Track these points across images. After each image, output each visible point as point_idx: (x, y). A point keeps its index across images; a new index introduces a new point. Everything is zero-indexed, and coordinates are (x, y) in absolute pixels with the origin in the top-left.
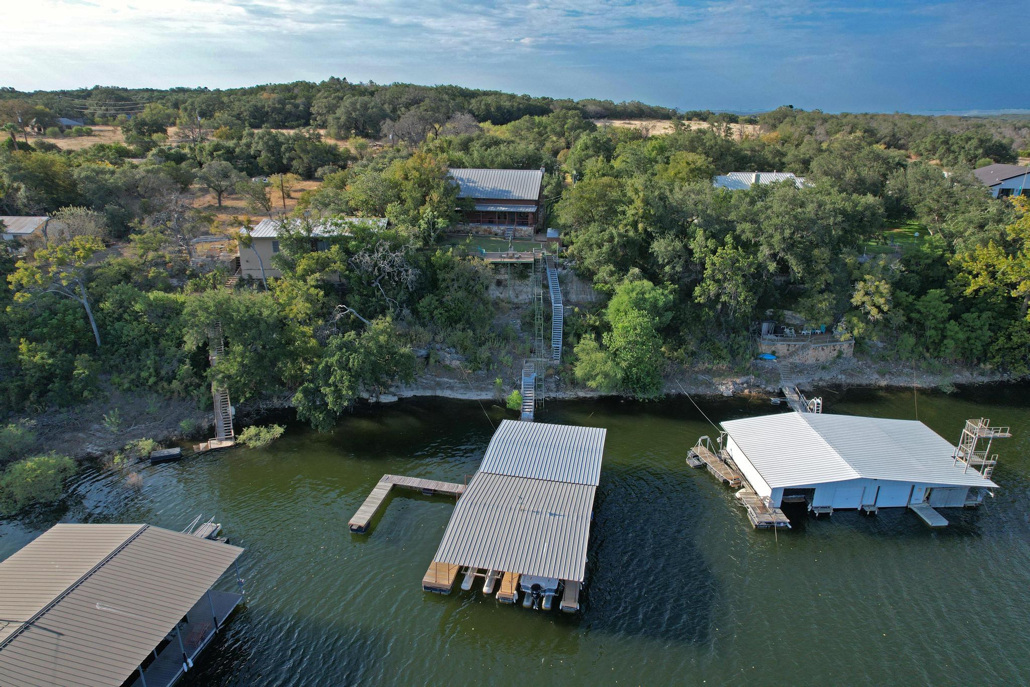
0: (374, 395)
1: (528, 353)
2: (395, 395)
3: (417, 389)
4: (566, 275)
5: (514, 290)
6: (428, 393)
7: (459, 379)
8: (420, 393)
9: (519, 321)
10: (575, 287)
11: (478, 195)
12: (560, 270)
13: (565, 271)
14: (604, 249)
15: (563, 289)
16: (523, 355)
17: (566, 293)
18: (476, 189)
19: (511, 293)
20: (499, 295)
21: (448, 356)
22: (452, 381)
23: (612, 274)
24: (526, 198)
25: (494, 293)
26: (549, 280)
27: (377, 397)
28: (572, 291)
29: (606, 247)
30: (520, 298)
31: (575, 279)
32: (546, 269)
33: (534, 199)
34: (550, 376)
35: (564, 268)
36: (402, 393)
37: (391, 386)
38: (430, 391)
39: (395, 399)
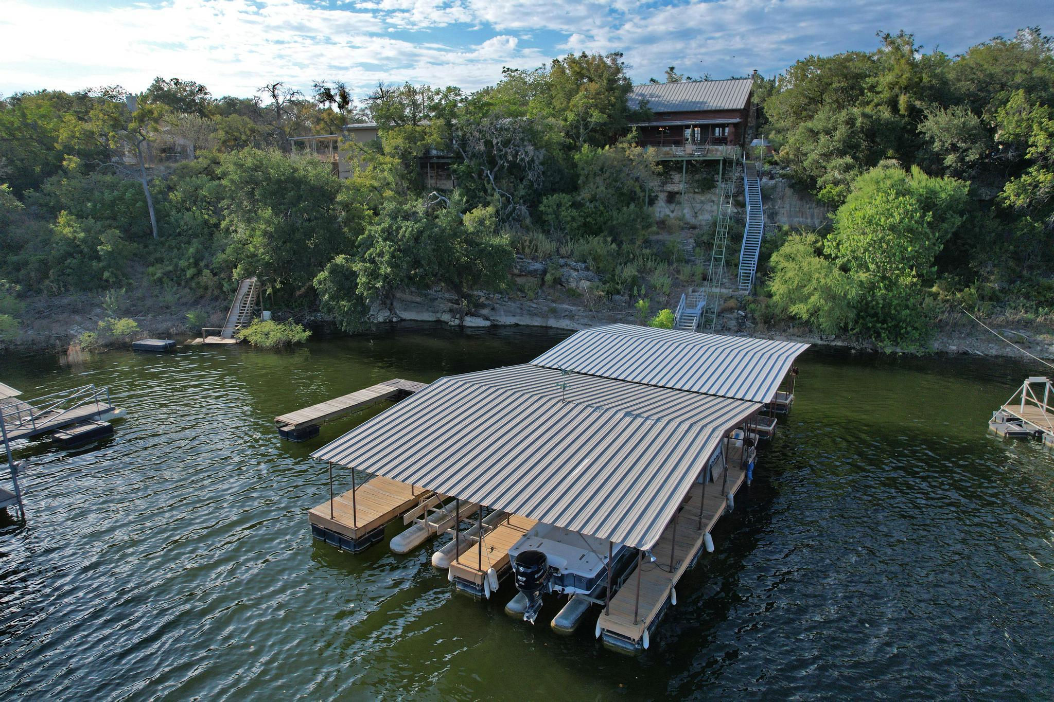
0: (458, 316)
1: (698, 278)
2: (487, 319)
3: (522, 315)
4: (774, 187)
5: (693, 208)
6: (537, 322)
7: (586, 306)
8: (525, 321)
9: (692, 241)
10: (787, 206)
11: (662, 109)
12: (765, 180)
13: (773, 182)
14: (838, 135)
15: (769, 208)
16: (690, 281)
17: (773, 213)
18: (659, 104)
19: (687, 212)
20: (668, 212)
21: (575, 274)
22: (574, 308)
23: (848, 168)
24: (726, 108)
25: (661, 209)
26: (747, 193)
27: (461, 319)
28: (782, 211)
29: (841, 132)
30: (701, 217)
31: (789, 192)
32: (743, 179)
33: (739, 107)
34: (731, 310)
35: (772, 178)
36: (498, 318)
37: (483, 306)
38: (539, 319)
39: (488, 323)
